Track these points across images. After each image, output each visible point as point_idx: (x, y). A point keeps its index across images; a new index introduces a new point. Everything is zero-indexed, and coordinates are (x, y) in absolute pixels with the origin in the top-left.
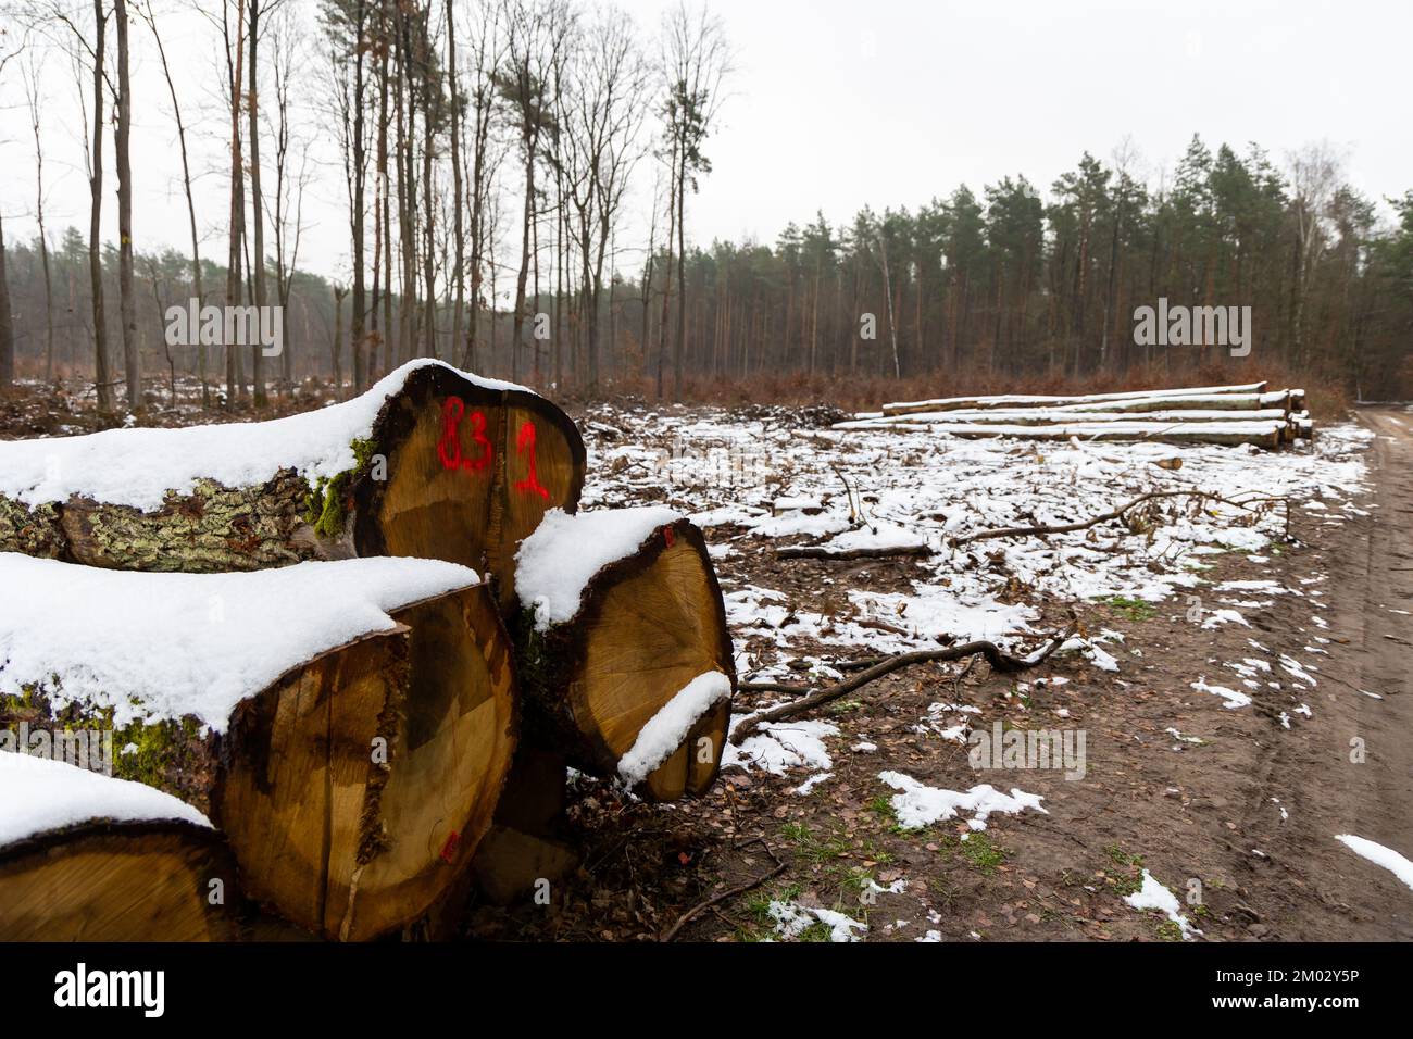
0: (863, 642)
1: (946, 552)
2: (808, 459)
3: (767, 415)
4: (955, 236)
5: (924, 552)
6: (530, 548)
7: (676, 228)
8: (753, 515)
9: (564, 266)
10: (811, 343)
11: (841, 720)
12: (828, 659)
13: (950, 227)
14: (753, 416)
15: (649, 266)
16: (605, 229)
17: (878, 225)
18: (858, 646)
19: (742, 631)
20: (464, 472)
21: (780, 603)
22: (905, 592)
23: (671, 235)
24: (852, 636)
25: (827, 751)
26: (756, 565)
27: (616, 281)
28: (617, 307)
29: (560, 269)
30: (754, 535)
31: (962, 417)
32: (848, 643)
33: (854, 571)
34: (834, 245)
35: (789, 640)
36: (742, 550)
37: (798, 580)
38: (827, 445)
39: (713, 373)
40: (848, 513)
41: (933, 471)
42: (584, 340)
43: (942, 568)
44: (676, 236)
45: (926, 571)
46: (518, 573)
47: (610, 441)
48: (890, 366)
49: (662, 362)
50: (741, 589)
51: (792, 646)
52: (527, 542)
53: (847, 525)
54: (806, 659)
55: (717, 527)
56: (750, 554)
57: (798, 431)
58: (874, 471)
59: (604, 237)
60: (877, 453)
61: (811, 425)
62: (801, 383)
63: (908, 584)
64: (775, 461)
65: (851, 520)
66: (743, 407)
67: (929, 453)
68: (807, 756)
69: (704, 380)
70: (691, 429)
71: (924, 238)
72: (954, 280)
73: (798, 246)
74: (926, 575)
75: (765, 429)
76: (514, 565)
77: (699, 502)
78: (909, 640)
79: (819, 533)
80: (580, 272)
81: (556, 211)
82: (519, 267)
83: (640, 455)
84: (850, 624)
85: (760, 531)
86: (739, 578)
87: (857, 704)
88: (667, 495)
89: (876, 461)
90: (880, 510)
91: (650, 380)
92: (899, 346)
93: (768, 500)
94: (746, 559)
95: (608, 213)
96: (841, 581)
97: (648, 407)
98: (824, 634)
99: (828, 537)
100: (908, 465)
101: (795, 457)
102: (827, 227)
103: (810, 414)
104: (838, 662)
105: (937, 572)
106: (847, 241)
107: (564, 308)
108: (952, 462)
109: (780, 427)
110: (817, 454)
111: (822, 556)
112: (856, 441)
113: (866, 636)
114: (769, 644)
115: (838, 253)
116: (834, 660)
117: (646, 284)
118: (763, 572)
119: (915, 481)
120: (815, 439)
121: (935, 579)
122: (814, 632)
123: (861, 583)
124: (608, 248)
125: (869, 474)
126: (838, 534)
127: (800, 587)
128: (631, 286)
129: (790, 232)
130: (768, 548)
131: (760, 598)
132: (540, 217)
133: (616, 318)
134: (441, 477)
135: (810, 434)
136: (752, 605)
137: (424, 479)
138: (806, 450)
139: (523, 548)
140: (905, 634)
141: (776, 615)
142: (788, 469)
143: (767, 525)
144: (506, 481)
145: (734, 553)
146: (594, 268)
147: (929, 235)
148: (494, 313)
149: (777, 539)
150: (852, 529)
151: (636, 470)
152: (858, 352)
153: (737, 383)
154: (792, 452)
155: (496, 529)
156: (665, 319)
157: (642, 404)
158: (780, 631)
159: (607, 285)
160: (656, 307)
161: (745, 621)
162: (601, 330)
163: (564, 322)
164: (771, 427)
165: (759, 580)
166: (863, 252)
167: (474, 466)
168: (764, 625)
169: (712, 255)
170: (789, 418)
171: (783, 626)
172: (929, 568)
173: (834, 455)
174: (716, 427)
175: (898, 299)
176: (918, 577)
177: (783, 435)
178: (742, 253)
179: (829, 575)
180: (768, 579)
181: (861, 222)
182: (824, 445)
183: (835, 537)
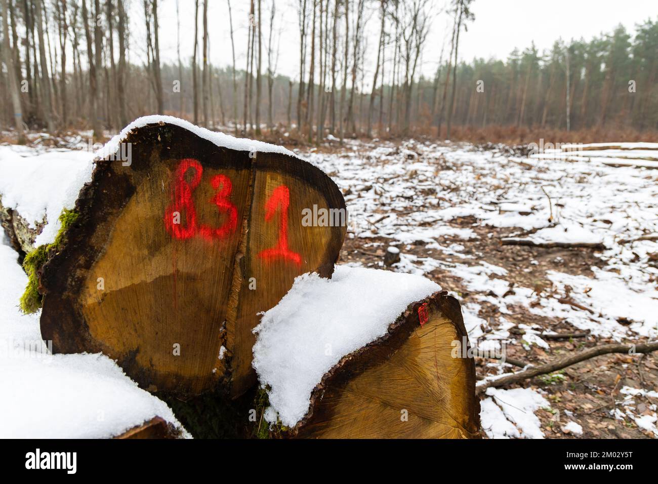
0: (561, 315)
1: (617, 248)
2: (517, 175)
3: (494, 148)
4: (612, 52)
5: (600, 248)
6: (271, 321)
7: (454, 51)
8: (486, 210)
9: (396, 71)
10: (520, 111)
11: (550, 391)
12: (537, 329)
13: (609, 47)
14: (486, 148)
15: (439, 71)
16: (418, 52)
17: (566, 47)
18: (557, 318)
19: (477, 296)
20: (201, 240)
21: (502, 277)
22: (587, 275)
23: (451, 54)
24: (553, 310)
25: (541, 427)
26: (486, 245)
27: (422, 78)
28: (421, 91)
29: (394, 72)
30: (487, 225)
31: (610, 155)
32: (550, 315)
33: (552, 256)
34: (539, 59)
35: (510, 307)
36: (479, 234)
37: (514, 259)
38: (529, 168)
39: (467, 126)
40: (548, 216)
41: (596, 187)
42: (404, 108)
43: (613, 260)
44: (454, 55)
45: (601, 261)
46: (257, 348)
47: (411, 159)
48: (564, 124)
49: (441, 119)
50: (477, 264)
51: (510, 312)
52: (268, 315)
53: (547, 224)
54: (521, 326)
55: (464, 217)
56: (484, 237)
57: (511, 158)
58: (558, 186)
59: (417, 56)
60: (559, 174)
61: (519, 155)
62: (514, 132)
63: (589, 269)
64: (499, 176)
65: (550, 221)
66: (482, 142)
67: (593, 175)
68: (525, 430)
69: (462, 129)
70: (453, 154)
71: (592, 54)
72: (608, 77)
73: (518, 60)
74: (601, 264)
75: (493, 157)
76: (253, 339)
77: (455, 199)
78: (595, 317)
79: (528, 228)
80: (404, 74)
81: (394, 43)
82: (375, 71)
83: (425, 168)
84: (551, 300)
85: (490, 223)
86: (476, 255)
87: (561, 376)
88: (437, 193)
89: (560, 179)
90: (566, 212)
91: (435, 128)
92: (571, 114)
93: (495, 201)
94: (481, 240)
95: (420, 43)
96: (543, 263)
97: (433, 142)
98: (533, 305)
99: (533, 231)
100: (579, 182)
101: (511, 174)
102: (536, 49)
103: (519, 149)
104: (545, 333)
105: (609, 262)
106: (547, 56)
107: (395, 92)
108: (608, 183)
109: (502, 155)
110: (523, 173)
111: (530, 244)
112: (546, 166)
113: (563, 310)
114: (494, 310)
115: (541, 63)
116: (542, 330)
117: (437, 80)
118: (492, 250)
119: (584, 193)
120: (521, 164)
121: (608, 268)
122: (526, 303)
123: (556, 265)
124: (419, 61)
125: (554, 186)
126: (541, 229)
127: (515, 265)
128: (429, 82)
129: (515, 53)
130: (495, 234)
131: (489, 273)
132: (386, 46)
133: (420, 97)
134: (169, 249)
135: (519, 160)
136: (484, 277)
137: (146, 252)
138: (517, 170)
139: (264, 320)
140: (592, 313)
141: (500, 287)
142: (506, 181)
143: (495, 219)
144: (248, 249)
145: (474, 236)
146: (411, 72)
147: (596, 52)
148: (362, 94)
149: (501, 229)
150: (550, 227)
151: (421, 177)
152: (547, 115)
153: (480, 131)
154: (508, 171)
155: (234, 301)
156: (445, 97)
157: (429, 140)
158: (503, 300)
159: (417, 80)
160: (440, 92)
161: (479, 289)
162: (413, 103)
163: (395, 99)
164: (496, 155)
165: (488, 258)
166: (555, 62)
167: (214, 234)
168: (492, 294)
169: (472, 65)
170: (507, 151)
171: (505, 296)
172: (604, 259)
173: (533, 173)
174: (467, 154)
175: (573, 88)
176: (596, 264)
177: (503, 160)
178: (488, 64)
179: (535, 257)
180: (495, 256)
181: (556, 46)
182: (527, 167)
183: (539, 231)
